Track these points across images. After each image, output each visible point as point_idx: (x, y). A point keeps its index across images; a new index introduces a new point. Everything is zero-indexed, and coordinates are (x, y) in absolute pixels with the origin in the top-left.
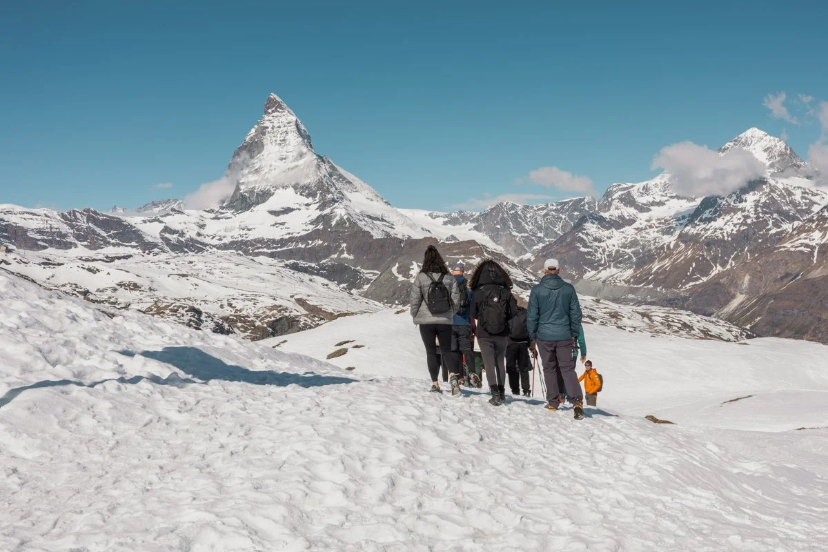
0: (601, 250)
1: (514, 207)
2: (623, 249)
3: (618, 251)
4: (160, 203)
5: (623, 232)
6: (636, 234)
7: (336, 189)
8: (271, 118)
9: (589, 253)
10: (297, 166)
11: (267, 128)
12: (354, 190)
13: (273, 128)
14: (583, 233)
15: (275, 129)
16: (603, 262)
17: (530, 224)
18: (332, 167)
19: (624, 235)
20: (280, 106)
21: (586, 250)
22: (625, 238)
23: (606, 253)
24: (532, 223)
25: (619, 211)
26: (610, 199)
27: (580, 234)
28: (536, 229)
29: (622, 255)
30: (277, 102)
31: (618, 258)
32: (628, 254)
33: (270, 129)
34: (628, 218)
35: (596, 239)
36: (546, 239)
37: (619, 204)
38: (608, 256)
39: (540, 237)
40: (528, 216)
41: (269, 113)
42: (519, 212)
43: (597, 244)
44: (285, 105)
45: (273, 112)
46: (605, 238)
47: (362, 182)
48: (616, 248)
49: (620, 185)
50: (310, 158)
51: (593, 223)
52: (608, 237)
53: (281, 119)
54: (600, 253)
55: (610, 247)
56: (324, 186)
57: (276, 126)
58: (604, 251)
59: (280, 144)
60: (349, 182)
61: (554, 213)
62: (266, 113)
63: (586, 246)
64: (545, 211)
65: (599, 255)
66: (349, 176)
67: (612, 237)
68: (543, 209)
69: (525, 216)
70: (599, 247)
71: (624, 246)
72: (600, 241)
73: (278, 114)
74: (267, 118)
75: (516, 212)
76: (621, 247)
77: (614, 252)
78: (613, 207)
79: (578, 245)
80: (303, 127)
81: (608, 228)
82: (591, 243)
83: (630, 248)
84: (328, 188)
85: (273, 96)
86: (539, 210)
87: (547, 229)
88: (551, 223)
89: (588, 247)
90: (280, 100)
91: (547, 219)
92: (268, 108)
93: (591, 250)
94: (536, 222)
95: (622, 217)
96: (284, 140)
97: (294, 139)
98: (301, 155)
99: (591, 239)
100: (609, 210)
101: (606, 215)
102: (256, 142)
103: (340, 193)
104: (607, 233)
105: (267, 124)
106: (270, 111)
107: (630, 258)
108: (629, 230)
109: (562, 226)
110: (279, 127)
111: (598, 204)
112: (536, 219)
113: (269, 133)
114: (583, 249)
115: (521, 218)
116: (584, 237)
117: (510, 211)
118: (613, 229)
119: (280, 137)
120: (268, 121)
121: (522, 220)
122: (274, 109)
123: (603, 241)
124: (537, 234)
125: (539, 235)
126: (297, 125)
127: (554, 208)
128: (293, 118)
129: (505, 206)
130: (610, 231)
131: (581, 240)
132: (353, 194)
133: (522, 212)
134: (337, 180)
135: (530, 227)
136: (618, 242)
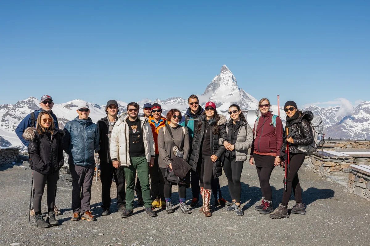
0: (352, 131)
1: (317, 108)
2: (362, 132)
3: (359, 133)
4: (174, 98)
5: (363, 124)
6: (369, 126)
7: (246, 103)
8: (223, 74)
9: (346, 132)
10: (232, 94)
11: (221, 78)
12: (252, 102)
13: (223, 78)
14: (345, 124)
15: (224, 79)
16: (352, 136)
17: (323, 116)
18: (244, 93)
19: (363, 126)
20: (227, 70)
21: (346, 131)
22: (363, 127)
23: (354, 133)
24: (324, 116)
25: (362, 115)
26: (360, 108)
27: (344, 124)
28: (326, 118)
29: (361, 134)
30: (225, 68)
31: (359, 136)
32: (364, 134)
33: (222, 79)
34: (366, 118)
35: (350, 127)
36: (330, 123)
37: (362, 112)
38: (355, 134)
39: (327, 122)
40: (323, 112)
41: (222, 72)
42: (319, 111)
43: (351, 128)
44: (228, 69)
45: (224, 72)
46: (355, 126)
47: (254, 99)
48: (359, 131)
49: (365, 102)
50: (237, 91)
51: (350, 119)
52: (356, 126)
53: (227, 75)
54: (352, 133)
55: (357, 130)
56: (242, 103)
57: (225, 77)
58: (353, 132)
59: (226, 85)
60: (250, 99)
61: (334, 112)
62: (221, 72)
63: (345, 129)
64: (330, 111)
65: (351, 133)
66: (250, 97)
67: (358, 126)
68: (330, 110)
69: (322, 113)
70: (351, 130)
71: (363, 130)
72: (352, 127)
73: (226, 73)
74: (221, 74)
75: (318, 111)
76: (361, 131)
77: (358, 132)
78: (360, 113)
79: (342, 128)
80: (234, 78)
81: (356, 122)
82: (348, 128)
83: (365, 131)
84: (243, 104)
85: (225, 66)
86: (328, 110)
87: (331, 118)
88: (333, 116)
89: (347, 130)
90: (226, 67)
91: (331, 114)
92: (222, 70)
93: (348, 131)
94: (326, 115)
95: (363, 118)
96: (227, 83)
97: (231, 83)
98: (234, 90)
99: (348, 126)
100: (358, 114)
101: (356, 117)
102: (217, 83)
103: (247, 105)
104: (356, 124)
105: (221, 76)
106: (223, 71)
107: (364, 136)
108: (366, 124)
109: (337, 118)
110: (226, 78)
111: (355, 109)
112: (326, 114)
113: (222, 80)
114: (344, 130)
115: (320, 113)
116: (345, 125)
117: (315, 110)
118: (359, 123)
119: (226, 82)
120: (222, 75)
121: (320, 114)
122: (224, 71)
123: (354, 128)
124: (326, 120)
125: (327, 121)
126: (233, 77)
127: (335, 110)
128: (231, 75)
129: (313, 108)
130: (357, 123)
131: (344, 127)
132: (252, 104)
133: (320, 111)
134: (246, 98)
135: (323, 118)
136: (360, 128)
